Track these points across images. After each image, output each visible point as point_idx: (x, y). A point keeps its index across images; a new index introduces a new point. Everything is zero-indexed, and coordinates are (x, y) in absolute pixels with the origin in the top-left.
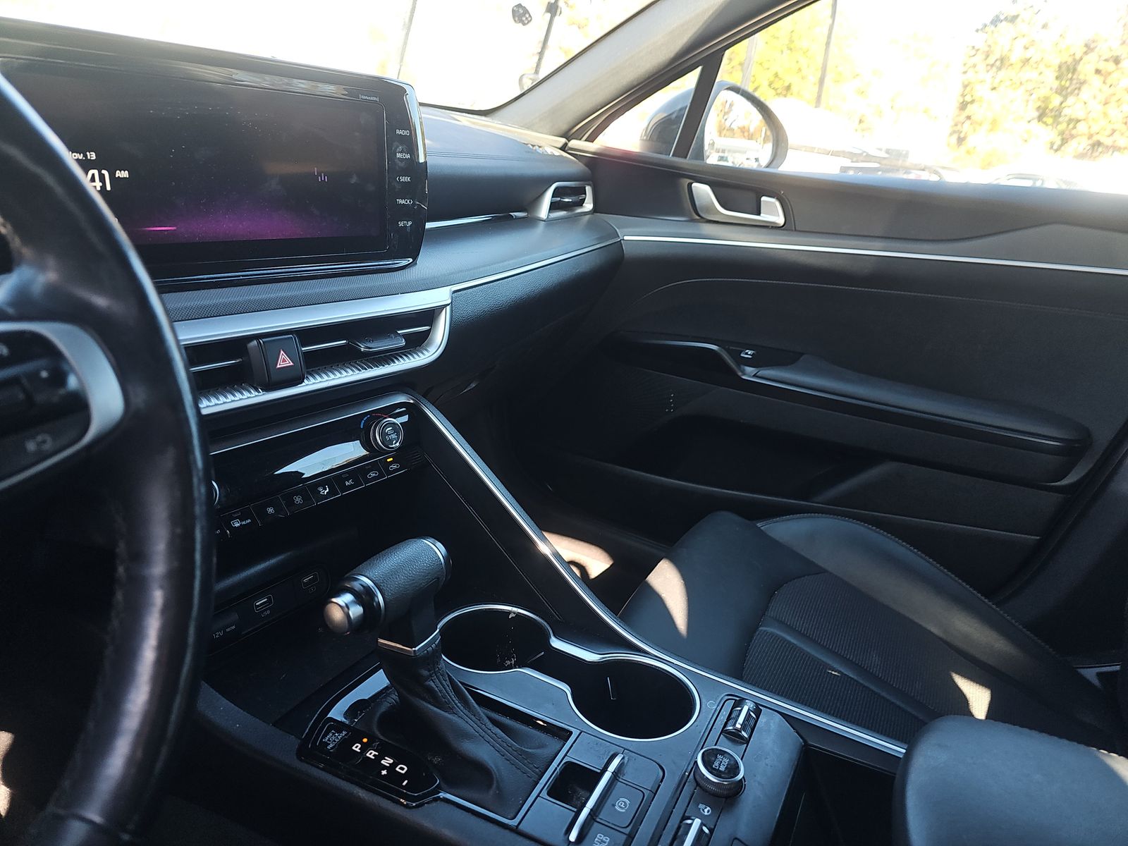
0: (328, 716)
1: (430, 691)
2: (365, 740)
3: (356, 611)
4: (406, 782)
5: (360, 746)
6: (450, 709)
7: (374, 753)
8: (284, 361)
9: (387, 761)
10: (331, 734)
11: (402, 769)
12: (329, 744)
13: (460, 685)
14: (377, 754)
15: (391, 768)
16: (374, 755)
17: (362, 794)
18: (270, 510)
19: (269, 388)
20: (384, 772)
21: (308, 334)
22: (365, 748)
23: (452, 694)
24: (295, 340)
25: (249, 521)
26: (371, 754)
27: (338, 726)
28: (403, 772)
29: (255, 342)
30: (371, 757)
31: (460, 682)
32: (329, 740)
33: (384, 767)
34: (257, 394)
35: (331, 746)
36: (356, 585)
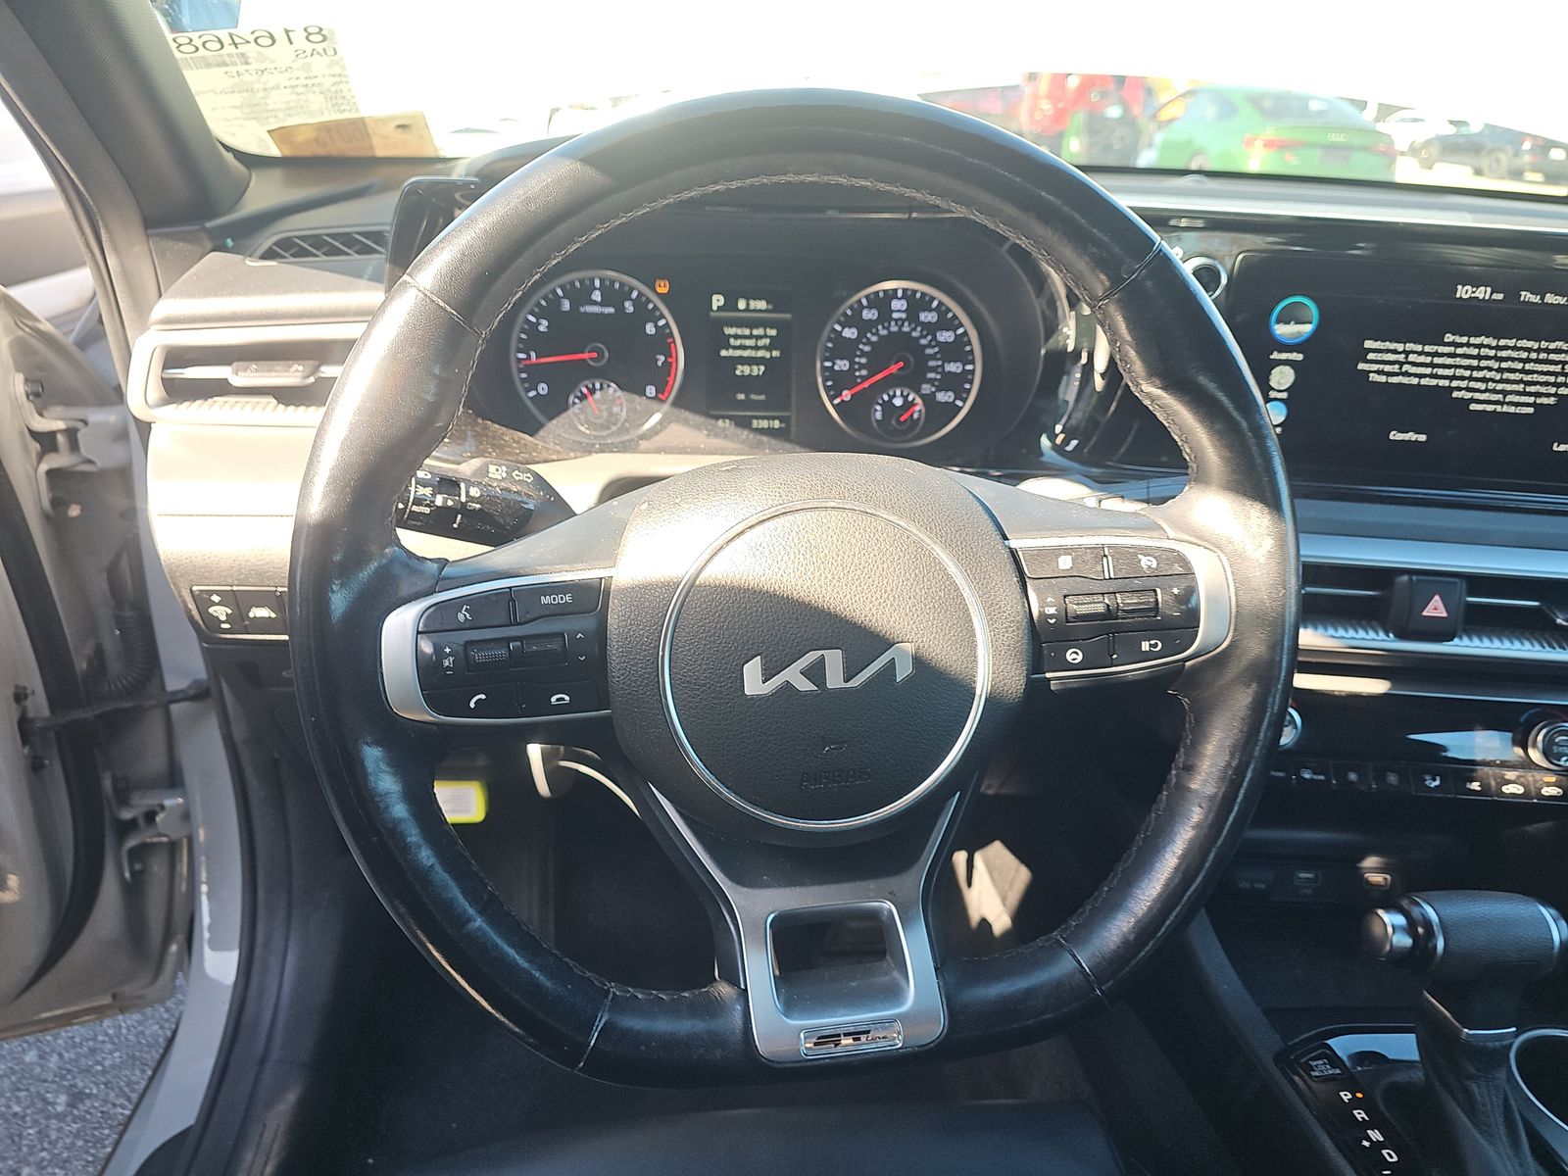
0: (1328, 1042)
1: (1468, 1093)
2: (1359, 1095)
3: (1404, 941)
4: (1389, 1172)
5: (1350, 1096)
6: (1489, 1136)
7: (1364, 1115)
8: (1436, 608)
9: (1376, 1135)
10: (1321, 1062)
11: (1390, 1156)
12: (1314, 1070)
13: (1518, 1118)
14: (1367, 1118)
15: (1377, 1146)
16: (1362, 1118)
17: (1328, 1144)
18: (1353, 777)
19: (1402, 635)
20: (1366, 1143)
21: (1480, 583)
22: (1355, 1103)
23: (1500, 1120)
24: (1463, 585)
25: (1322, 777)
26: (1360, 1115)
27: (1333, 1059)
28: (1390, 1160)
29: (1405, 578)
30: (1359, 1117)
31: (1523, 1118)
32: (1316, 1066)
33: (1369, 1139)
34: (1385, 638)
35: (1317, 1074)
36: (1415, 912)
